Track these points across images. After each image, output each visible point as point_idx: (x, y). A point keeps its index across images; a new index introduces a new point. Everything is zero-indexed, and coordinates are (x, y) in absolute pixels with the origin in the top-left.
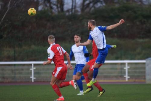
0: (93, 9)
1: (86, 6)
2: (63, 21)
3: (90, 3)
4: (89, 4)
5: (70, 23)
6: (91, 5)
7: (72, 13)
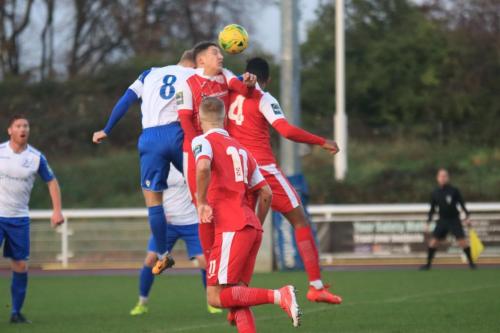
0: (100, 67)
1: (80, 61)
2: (17, 100)
3: (92, 49)
4: (88, 55)
5: (38, 106)
6: (96, 56)
7: (43, 78)
